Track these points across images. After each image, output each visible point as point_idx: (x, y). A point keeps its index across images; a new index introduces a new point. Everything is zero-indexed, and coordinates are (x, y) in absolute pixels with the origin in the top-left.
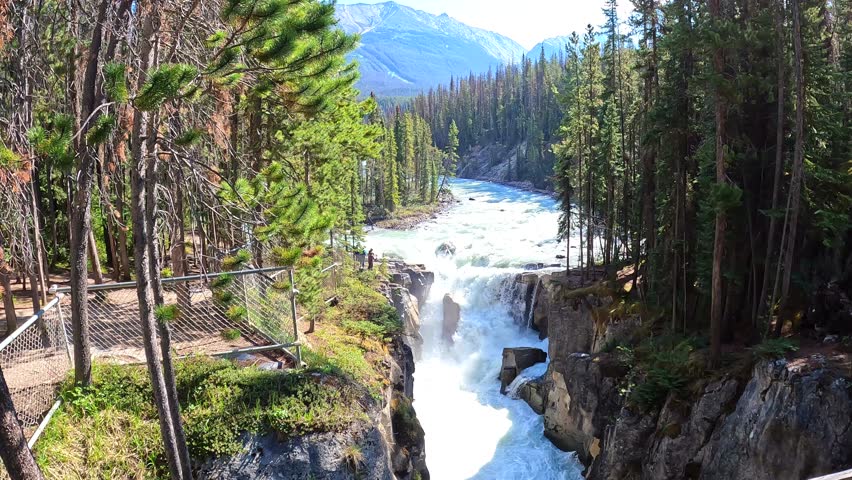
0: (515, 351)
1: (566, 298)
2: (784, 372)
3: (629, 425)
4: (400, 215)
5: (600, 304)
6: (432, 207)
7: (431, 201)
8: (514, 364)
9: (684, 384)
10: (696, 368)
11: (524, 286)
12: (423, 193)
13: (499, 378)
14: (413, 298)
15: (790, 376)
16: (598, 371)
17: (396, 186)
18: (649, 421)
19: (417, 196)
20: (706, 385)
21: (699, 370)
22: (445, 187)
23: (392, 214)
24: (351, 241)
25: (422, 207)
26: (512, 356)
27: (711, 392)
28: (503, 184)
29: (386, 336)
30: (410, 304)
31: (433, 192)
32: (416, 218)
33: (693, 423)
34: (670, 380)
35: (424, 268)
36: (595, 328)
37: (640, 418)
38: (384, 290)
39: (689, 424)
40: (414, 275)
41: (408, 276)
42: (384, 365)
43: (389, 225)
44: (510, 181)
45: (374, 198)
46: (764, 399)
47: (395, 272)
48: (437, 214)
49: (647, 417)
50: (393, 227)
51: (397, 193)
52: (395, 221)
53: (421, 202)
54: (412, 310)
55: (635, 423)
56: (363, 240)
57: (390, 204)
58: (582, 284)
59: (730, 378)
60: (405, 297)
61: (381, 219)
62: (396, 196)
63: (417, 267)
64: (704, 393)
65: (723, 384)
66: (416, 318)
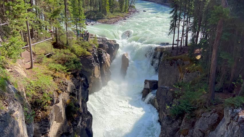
0: (150, 81)
1: (167, 60)
2: (236, 117)
3: (168, 125)
4: (109, 17)
5: (183, 64)
6: (125, 14)
7: (125, 11)
8: (149, 87)
9: (194, 110)
10: (201, 103)
11: (159, 53)
12: (121, 7)
13: (142, 93)
14: (108, 55)
15: (239, 120)
16: (171, 96)
17: (108, 3)
18: (177, 125)
19: (119, 8)
20: (203, 113)
21: (202, 104)
22: (132, 5)
23: (106, 17)
24: (79, 28)
25: (120, 14)
26: (148, 84)
27: (205, 117)
28: (162, 4)
29: (68, 71)
30: (106, 58)
31: (126, 7)
32: (116, 19)
33: (194, 131)
34: (187, 106)
35: (116, 42)
36: (180, 75)
37: (173, 122)
38: (93, 51)
39: (193, 131)
40: (110, 45)
41: (107, 45)
42: (64, 84)
43: (103, 22)
44: (165, 2)
45: (98, 8)
46: (227, 129)
47: (101, 43)
48: (126, 18)
49: (176, 122)
50: (105, 23)
51: (108, 6)
52: (107, 20)
53: (120, 12)
54: (107, 61)
55: (170, 124)
56: (85, 28)
57: (105, 12)
58: (177, 54)
59: (215, 112)
60: (104, 55)
61: (100, 19)
62: (108, 8)
63: (112, 42)
64: (201, 117)
65: (211, 114)
66: (109, 64)
